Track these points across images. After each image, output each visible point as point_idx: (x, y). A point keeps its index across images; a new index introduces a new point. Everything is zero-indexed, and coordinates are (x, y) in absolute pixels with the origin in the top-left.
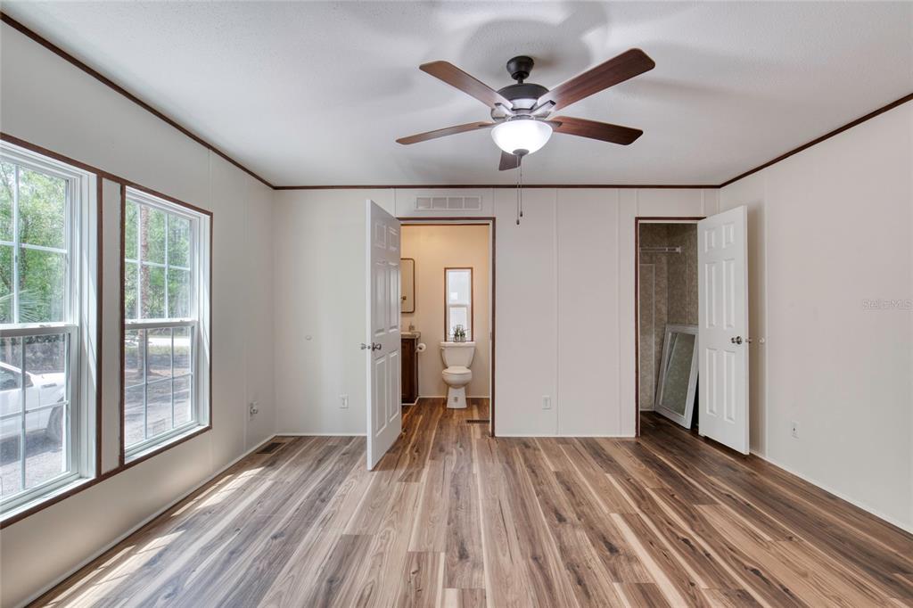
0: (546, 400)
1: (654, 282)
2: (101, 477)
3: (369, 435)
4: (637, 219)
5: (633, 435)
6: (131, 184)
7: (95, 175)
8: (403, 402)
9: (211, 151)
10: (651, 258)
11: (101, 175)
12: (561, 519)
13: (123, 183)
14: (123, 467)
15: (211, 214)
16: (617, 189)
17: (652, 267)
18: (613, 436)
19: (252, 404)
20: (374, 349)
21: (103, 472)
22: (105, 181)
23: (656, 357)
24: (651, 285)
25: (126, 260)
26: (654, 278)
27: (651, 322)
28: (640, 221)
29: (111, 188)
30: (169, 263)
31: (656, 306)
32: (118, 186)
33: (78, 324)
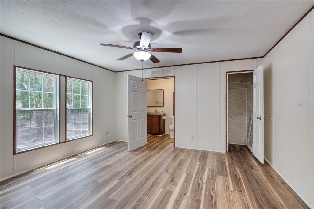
0: (192, 136)
1: (247, 95)
2: (60, 143)
3: (128, 141)
4: (227, 72)
5: (225, 152)
6: (68, 77)
7: (59, 76)
8: (148, 134)
9: (92, 65)
10: (246, 86)
11: (60, 75)
12: (167, 171)
13: (66, 77)
14: (66, 141)
15: (92, 81)
16: (218, 62)
17: (246, 89)
18: (216, 151)
19: (107, 131)
20: (130, 117)
21: (61, 142)
22: (61, 76)
23: (247, 124)
24: (245, 97)
25: (67, 94)
26: (247, 94)
27: (246, 111)
28: (228, 73)
29: (63, 78)
30: (81, 94)
31: (248, 105)
32: (65, 77)
33: (56, 108)
